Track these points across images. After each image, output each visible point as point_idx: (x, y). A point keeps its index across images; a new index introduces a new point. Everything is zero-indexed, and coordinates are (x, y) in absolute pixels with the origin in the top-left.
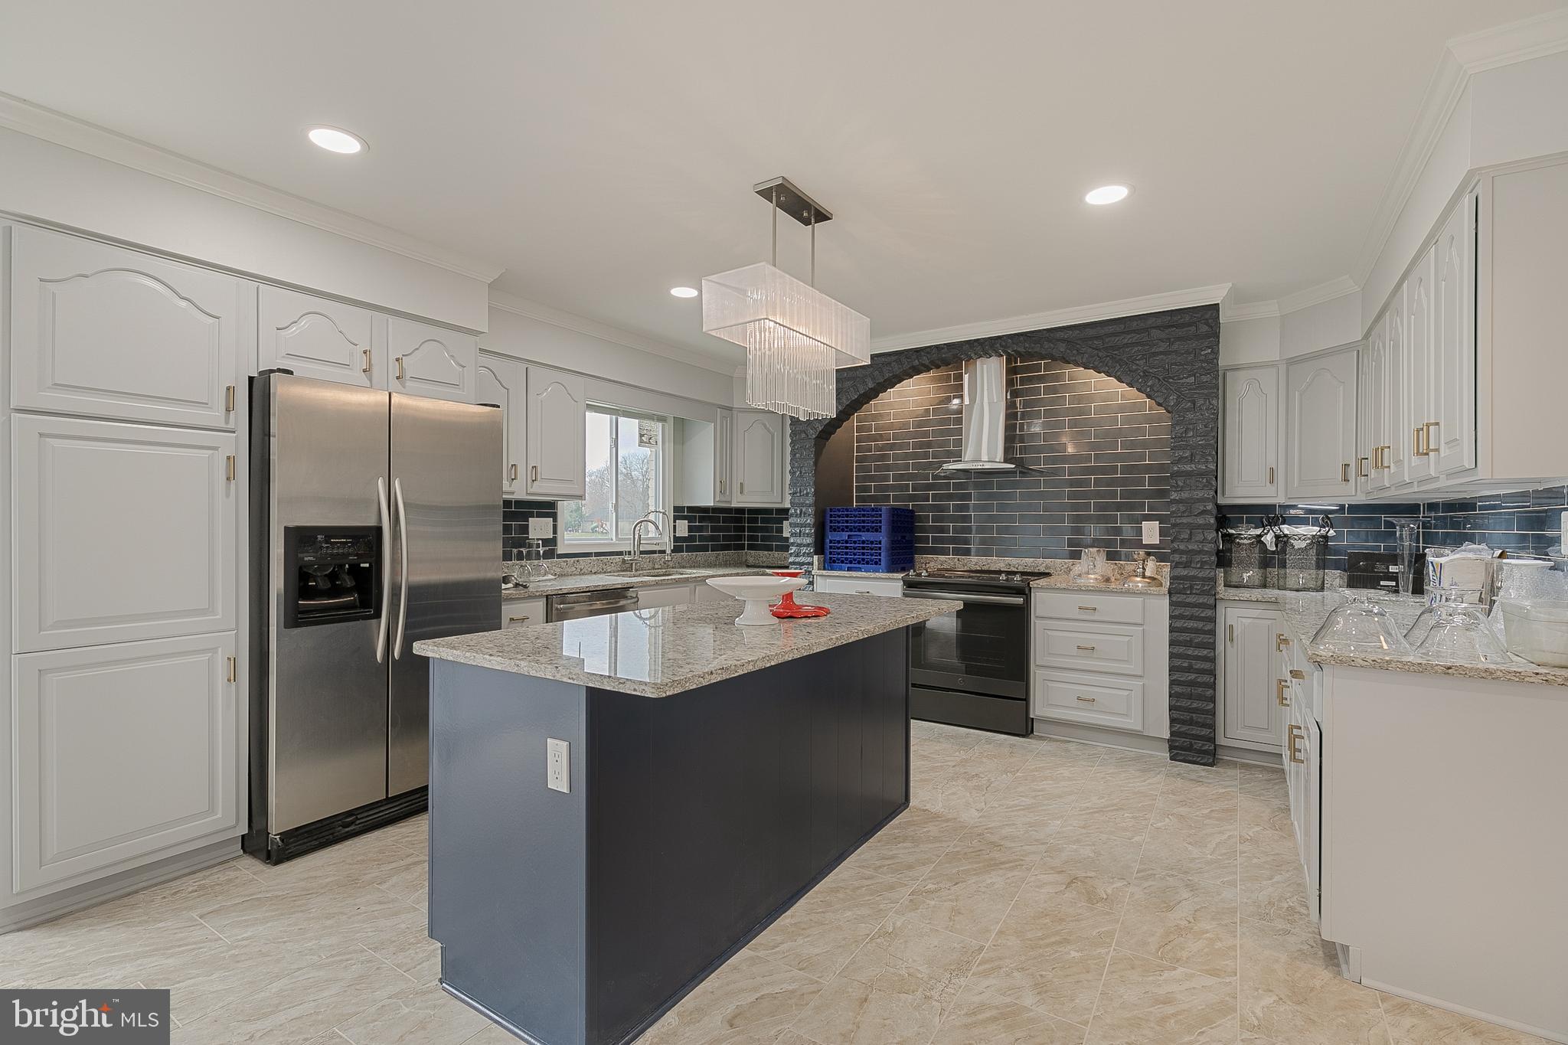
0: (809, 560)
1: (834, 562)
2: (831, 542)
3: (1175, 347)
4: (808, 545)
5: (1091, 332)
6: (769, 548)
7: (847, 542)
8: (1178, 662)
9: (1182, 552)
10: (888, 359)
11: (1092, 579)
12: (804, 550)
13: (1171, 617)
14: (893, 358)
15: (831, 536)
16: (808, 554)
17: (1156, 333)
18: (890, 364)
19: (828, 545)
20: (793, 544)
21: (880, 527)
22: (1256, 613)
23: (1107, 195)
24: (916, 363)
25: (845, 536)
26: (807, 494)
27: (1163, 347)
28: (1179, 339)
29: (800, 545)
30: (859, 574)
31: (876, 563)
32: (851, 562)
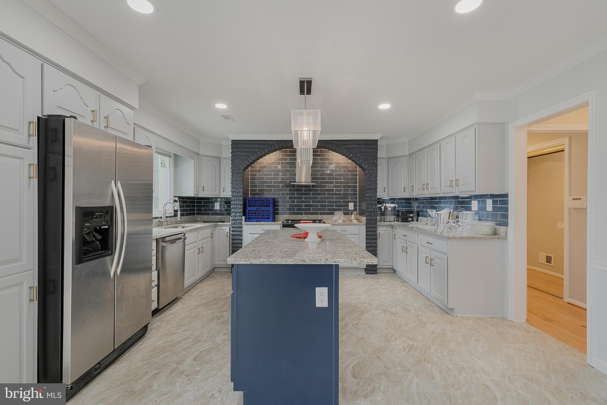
0: (240, 218)
1: (250, 219)
2: (249, 211)
3: (367, 150)
4: (240, 212)
5: (344, 143)
6: (208, 214)
7: (256, 211)
8: (368, 245)
9: (369, 212)
10: (274, 143)
11: (340, 221)
12: (238, 214)
13: (366, 231)
14: (276, 142)
15: (248, 209)
16: (240, 216)
17: (362, 146)
18: (274, 144)
19: (247, 212)
20: (233, 212)
21: (270, 205)
22: (385, 229)
23: (384, 106)
24: (285, 145)
25: (255, 208)
26: (240, 192)
27: (364, 150)
28: (368, 148)
29: (236, 212)
30: (261, 223)
31: (268, 219)
32: (257, 219)
